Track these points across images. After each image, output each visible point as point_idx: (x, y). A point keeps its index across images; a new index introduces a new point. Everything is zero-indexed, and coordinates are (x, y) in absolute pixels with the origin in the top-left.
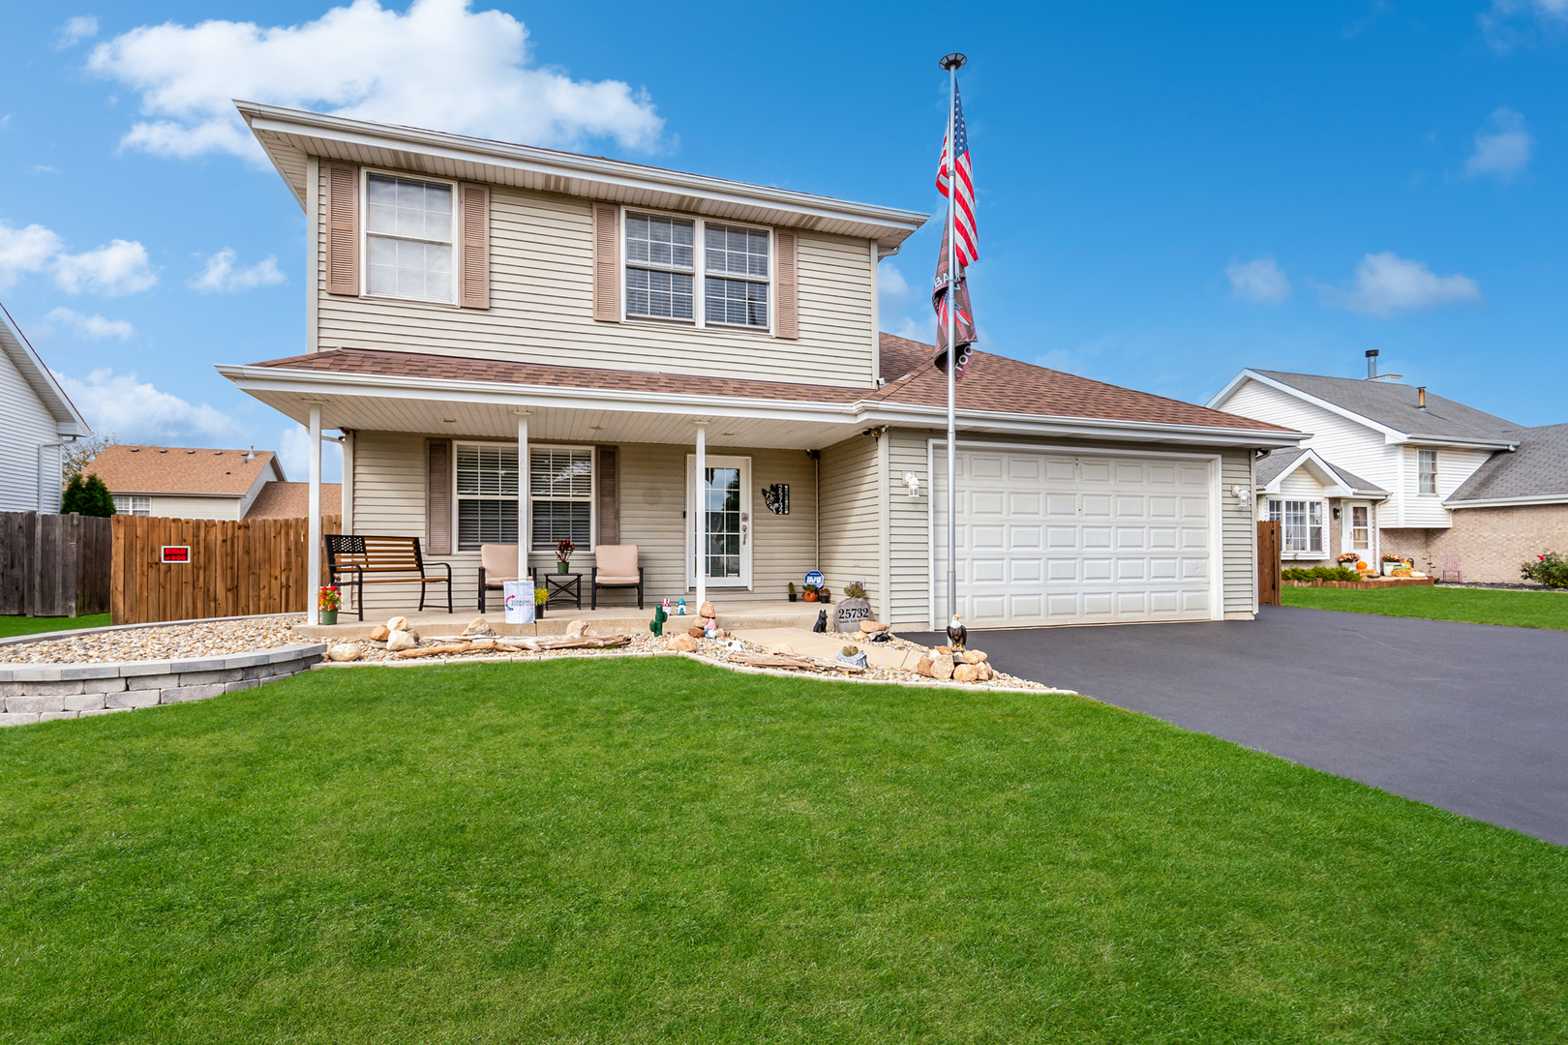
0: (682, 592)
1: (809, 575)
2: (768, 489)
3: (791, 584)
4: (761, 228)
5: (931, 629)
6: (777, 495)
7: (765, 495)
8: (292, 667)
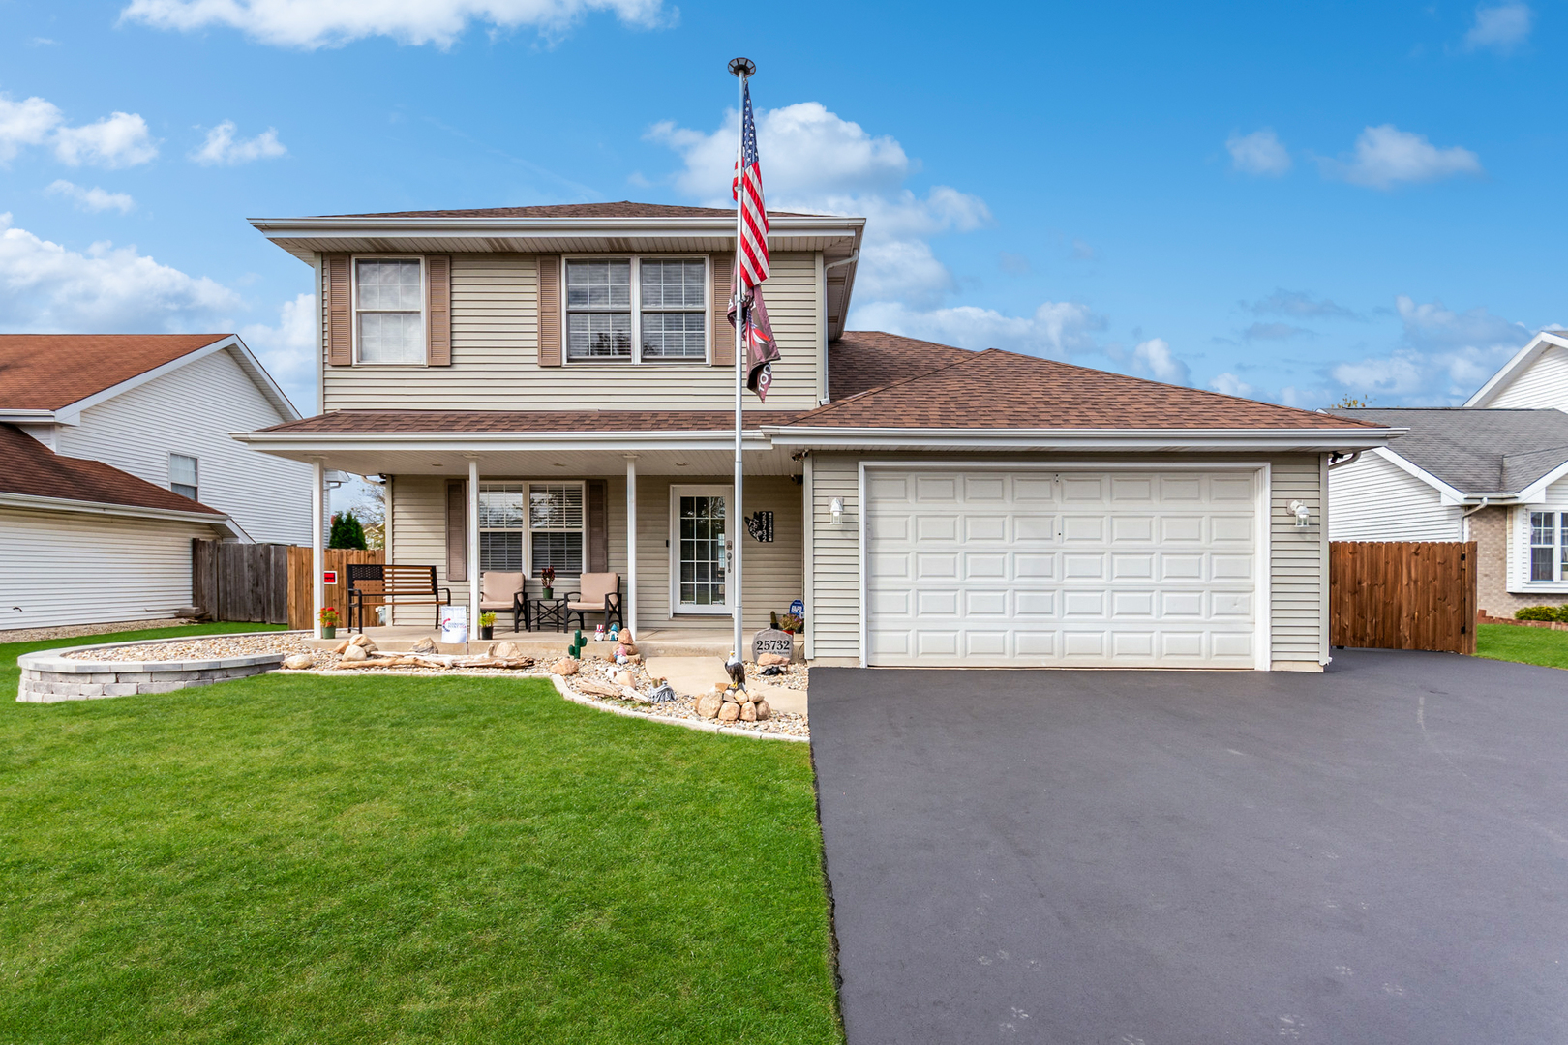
0: (665, 618)
1: (793, 604)
2: (751, 517)
3: (773, 613)
4: (696, 257)
5: (863, 665)
6: (761, 522)
7: (748, 523)
8: (248, 672)
